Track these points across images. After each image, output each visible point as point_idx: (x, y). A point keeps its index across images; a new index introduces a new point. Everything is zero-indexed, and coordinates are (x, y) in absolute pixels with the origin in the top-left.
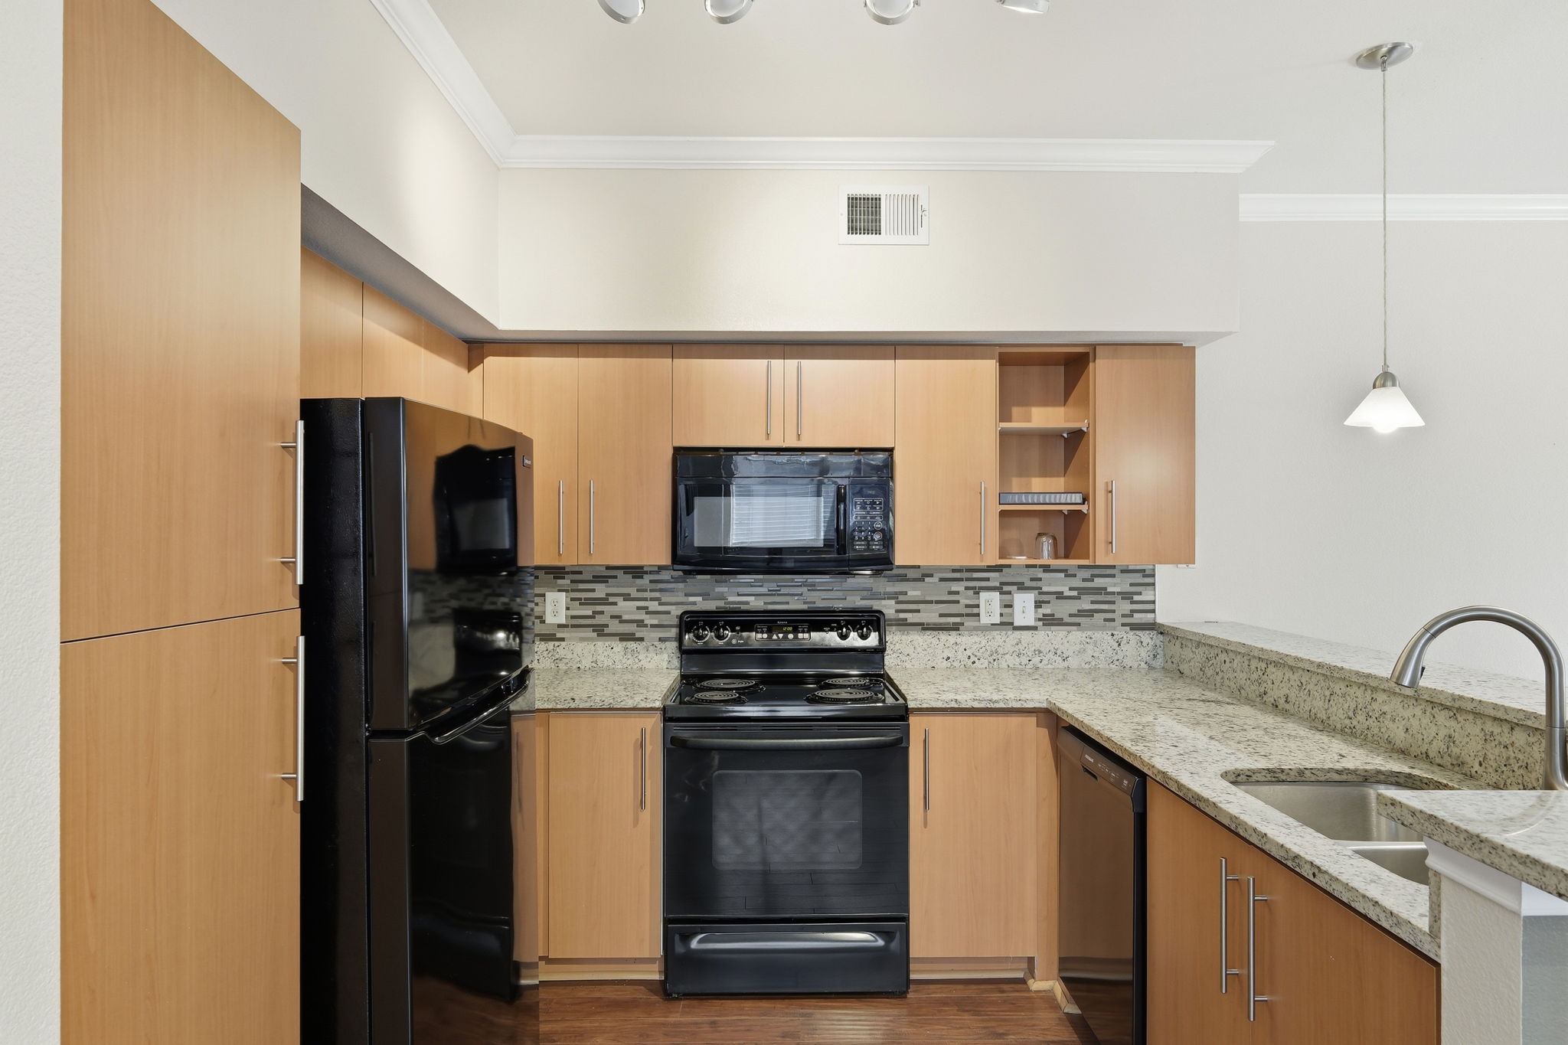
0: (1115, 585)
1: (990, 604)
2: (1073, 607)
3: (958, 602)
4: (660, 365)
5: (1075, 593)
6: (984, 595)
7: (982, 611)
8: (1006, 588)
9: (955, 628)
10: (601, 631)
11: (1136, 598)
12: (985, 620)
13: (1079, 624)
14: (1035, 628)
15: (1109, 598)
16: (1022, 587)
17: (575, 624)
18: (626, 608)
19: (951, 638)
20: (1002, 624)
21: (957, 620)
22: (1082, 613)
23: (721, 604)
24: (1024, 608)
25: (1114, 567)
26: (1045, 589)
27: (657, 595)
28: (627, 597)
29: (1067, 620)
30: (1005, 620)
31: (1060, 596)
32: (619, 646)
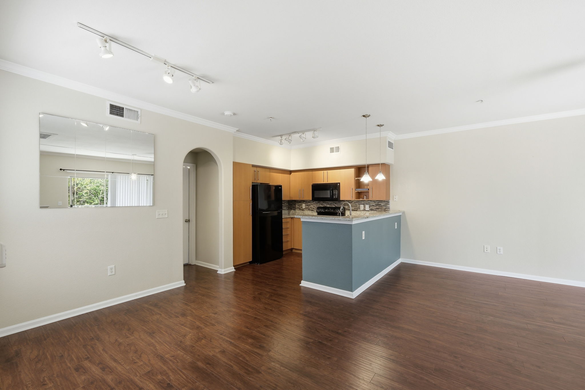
0: (383, 204)
1: (362, 207)
2: (376, 207)
3: (357, 206)
4: (310, 173)
5: (376, 205)
6: (361, 205)
7: (361, 208)
8: (364, 204)
9: (357, 210)
10: (309, 209)
11: (386, 206)
12: (361, 209)
13: (376, 210)
14: (369, 211)
15: (382, 206)
16: (367, 204)
17: (306, 208)
18: (312, 206)
19: (355, 212)
20: (364, 210)
21: (357, 209)
22: (377, 208)
23: (324, 206)
24: (367, 207)
25: (382, 201)
26: (371, 204)
27: (316, 204)
28: (312, 205)
29: (374, 210)
30: (364, 209)
31: (373, 206)
32: (311, 211)
